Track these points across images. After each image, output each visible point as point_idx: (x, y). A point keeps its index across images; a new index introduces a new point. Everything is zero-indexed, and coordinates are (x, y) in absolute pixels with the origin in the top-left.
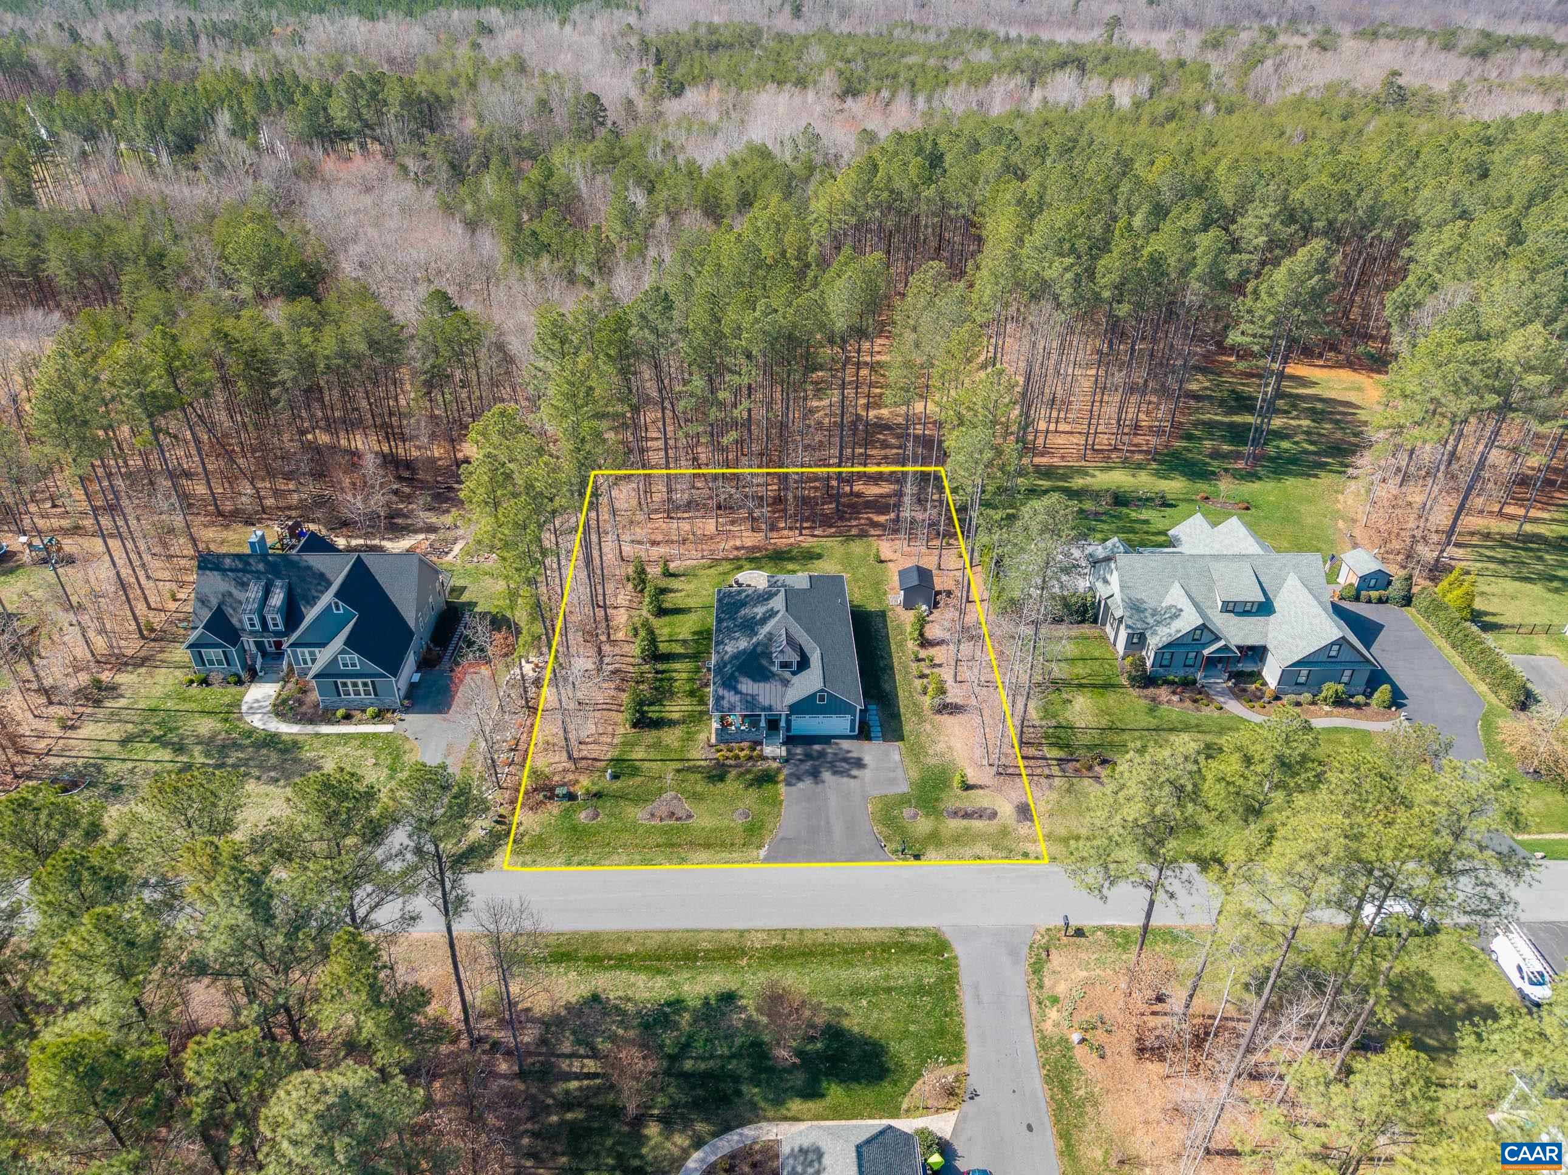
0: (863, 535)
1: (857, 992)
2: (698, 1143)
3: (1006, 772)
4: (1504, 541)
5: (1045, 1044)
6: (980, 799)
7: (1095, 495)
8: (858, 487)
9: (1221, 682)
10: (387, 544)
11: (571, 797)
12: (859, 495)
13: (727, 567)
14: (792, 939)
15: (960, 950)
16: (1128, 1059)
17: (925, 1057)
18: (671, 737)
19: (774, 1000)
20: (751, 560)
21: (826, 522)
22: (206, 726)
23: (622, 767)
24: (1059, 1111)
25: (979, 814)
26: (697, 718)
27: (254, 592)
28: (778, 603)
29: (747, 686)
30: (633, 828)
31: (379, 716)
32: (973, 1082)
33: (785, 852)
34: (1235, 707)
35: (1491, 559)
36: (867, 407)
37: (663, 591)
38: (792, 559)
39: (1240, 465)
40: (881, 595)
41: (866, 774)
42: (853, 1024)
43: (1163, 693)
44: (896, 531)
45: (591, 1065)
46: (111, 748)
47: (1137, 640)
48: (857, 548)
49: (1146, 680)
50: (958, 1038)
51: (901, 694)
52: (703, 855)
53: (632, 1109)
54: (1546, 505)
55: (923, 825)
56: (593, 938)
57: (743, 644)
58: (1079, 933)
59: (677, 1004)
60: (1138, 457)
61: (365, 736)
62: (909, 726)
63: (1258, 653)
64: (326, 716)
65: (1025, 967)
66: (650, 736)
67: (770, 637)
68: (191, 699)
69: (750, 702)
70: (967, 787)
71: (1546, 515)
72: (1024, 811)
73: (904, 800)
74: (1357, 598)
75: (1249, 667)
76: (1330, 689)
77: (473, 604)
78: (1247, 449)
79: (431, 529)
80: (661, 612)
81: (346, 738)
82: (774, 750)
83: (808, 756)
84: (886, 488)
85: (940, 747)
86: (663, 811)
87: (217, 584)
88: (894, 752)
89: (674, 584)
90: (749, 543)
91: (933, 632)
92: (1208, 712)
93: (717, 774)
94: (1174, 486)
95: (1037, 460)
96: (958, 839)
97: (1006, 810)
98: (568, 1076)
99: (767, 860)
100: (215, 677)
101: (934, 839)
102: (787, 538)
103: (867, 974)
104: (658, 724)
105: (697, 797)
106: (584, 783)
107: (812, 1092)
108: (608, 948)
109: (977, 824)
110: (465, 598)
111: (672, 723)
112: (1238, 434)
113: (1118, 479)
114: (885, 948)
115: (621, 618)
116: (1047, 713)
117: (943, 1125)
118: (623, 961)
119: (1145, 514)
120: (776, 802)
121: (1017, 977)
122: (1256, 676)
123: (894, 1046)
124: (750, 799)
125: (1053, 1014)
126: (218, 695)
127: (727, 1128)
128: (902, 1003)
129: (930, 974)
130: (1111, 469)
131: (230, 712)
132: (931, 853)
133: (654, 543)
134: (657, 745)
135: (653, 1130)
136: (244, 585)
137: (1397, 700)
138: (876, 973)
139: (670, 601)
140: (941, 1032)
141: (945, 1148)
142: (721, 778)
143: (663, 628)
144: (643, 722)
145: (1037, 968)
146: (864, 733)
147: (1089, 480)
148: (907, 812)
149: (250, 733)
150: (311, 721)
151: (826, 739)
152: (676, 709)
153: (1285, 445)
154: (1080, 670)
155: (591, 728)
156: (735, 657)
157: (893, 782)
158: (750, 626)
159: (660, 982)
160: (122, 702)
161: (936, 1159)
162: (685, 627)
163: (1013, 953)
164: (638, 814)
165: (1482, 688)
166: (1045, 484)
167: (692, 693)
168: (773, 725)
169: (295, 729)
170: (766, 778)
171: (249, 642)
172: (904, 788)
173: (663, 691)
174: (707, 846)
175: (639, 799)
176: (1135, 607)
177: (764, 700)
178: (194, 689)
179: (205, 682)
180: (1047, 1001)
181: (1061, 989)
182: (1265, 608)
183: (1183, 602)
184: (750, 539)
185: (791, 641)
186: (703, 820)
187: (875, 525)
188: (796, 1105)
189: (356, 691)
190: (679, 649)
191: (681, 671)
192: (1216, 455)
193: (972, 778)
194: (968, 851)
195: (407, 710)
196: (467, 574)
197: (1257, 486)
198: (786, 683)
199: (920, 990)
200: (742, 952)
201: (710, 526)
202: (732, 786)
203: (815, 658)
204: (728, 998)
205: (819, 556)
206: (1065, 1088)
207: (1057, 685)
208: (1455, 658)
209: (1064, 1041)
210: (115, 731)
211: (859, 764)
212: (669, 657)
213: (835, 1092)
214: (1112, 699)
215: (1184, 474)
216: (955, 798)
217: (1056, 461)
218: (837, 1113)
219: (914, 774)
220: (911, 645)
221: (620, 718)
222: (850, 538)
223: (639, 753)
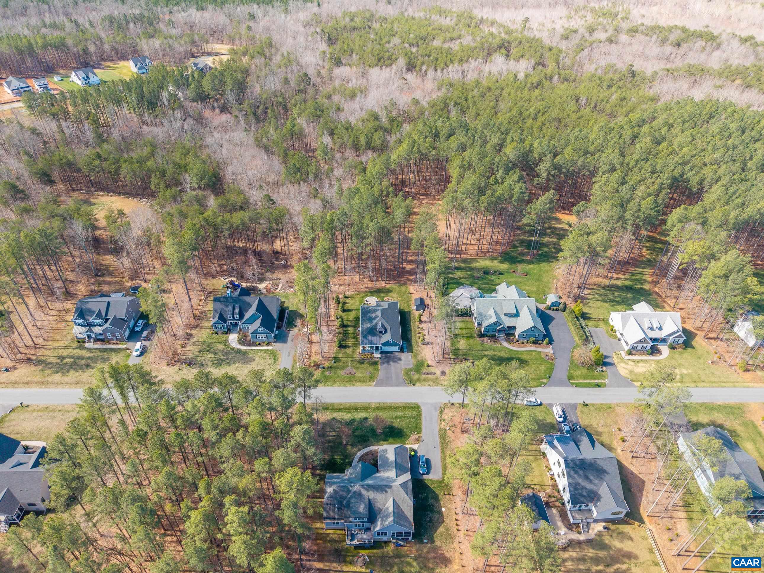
0: (405, 284)
1: (397, 418)
2: (360, 450)
3: (438, 362)
4: (604, 287)
5: (440, 430)
6: (431, 370)
7: (479, 270)
8: (404, 265)
9: (502, 336)
10: (258, 286)
11: (324, 368)
12: (404, 268)
13: (363, 295)
14: (381, 405)
15: (422, 408)
16: (460, 433)
17: (412, 431)
18: (349, 351)
19: (377, 419)
20: (371, 292)
21: (394, 279)
22: (220, 347)
23: (336, 360)
24: (442, 444)
25: (431, 374)
26: (356, 345)
27: (230, 308)
28: (379, 313)
29: (370, 338)
30: (340, 376)
31: (268, 344)
32: (423, 438)
33: (380, 384)
34: (505, 344)
35: (597, 294)
36: (409, 232)
37: (344, 303)
38: (383, 292)
39: (528, 258)
40: (409, 305)
41: (402, 362)
42: (396, 425)
43: (486, 339)
44: (415, 282)
45: (334, 433)
46: (197, 353)
47: (480, 324)
48: (403, 288)
49: (481, 335)
50: (420, 428)
51: (413, 338)
52: (359, 384)
53: (345, 443)
54: (624, 272)
55: (416, 376)
56: (332, 404)
57: (369, 325)
58: (452, 404)
59: (354, 420)
60: (495, 255)
61: (265, 350)
62: (414, 348)
63: (514, 328)
64: (253, 344)
65: (438, 412)
66: (343, 351)
67: (376, 324)
68: (213, 338)
69: (371, 343)
70: (428, 366)
71: (623, 277)
72: (443, 373)
73: (411, 370)
74: (550, 309)
75: (512, 332)
76: (531, 339)
77: (288, 308)
78: (531, 251)
79: (271, 280)
80: (344, 311)
81: (260, 350)
82: (377, 355)
83: (386, 357)
84: (412, 266)
85: (422, 355)
86: (348, 372)
87: (219, 306)
88: (410, 356)
89: (348, 301)
90: (370, 286)
91: (424, 318)
92: (498, 345)
93: (362, 362)
94: (504, 266)
95: (463, 256)
96: (425, 380)
97: (438, 372)
98: (329, 436)
99: (376, 385)
100: (220, 332)
101: (419, 380)
102: (382, 284)
103: (399, 414)
104: (345, 347)
105: (357, 368)
106: (327, 364)
107: (385, 440)
108: (336, 407)
109: (430, 376)
110: (285, 305)
111: (349, 347)
112: (529, 245)
113: (487, 263)
114: (404, 407)
115: (332, 313)
116: (452, 345)
117: (415, 447)
118: (340, 410)
119: (493, 278)
120: (378, 370)
121: (436, 414)
122: (513, 334)
123: (405, 430)
124: (371, 369)
125: (443, 423)
126: (221, 337)
127: (366, 447)
128: (408, 420)
129: (415, 414)
130: (485, 259)
131: (226, 343)
132: (418, 384)
133: (340, 285)
134: (345, 353)
135: (349, 447)
136: (227, 306)
137: (551, 342)
138: (401, 413)
139: (347, 306)
140: (416, 427)
141: (415, 451)
142: (363, 363)
143: (345, 316)
144: (342, 346)
145: (441, 413)
146: (402, 350)
147: (477, 264)
148: (412, 373)
149: (233, 349)
150: (249, 345)
151: (391, 352)
152: (350, 342)
153: (546, 249)
154: (464, 332)
155: (327, 348)
156: (367, 329)
157: (409, 364)
158: (371, 320)
159: (349, 415)
160: (195, 340)
161: (413, 453)
162: (351, 316)
163: (435, 409)
164: (342, 373)
165: (576, 338)
166: (463, 265)
167: (354, 338)
168: (377, 348)
169: (245, 348)
170: (375, 363)
171: (229, 322)
172: (412, 366)
173: (346, 336)
174: (360, 381)
175: (342, 368)
176: (480, 314)
177: (375, 342)
178: (214, 335)
179: (217, 333)
180: (442, 420)
181: (446, 418)
182: (517, 315)
183: (493, 314)
184: (370, 284)
185: (382, 325)
186: (359, 375)
187: (409, 280)
188: (382, 442)
189: (262, 337)
190: (350, 324)
191: (351, 330)
192: (522, 254)
193: (430, 363)
194: (427, 384)
195: (275, 342)
196: (285, 296)
197: (531, 266)
198: (381, 337)
199: (412, 417)
200: (369, 408)
201: (357, 279)
202: (365, 365)
203: (389, 330)
204: (366, 419)
205: (391, 291)
206: (444, 439)
207: (456, 336)
208: (572, 328)
209: (445, 429)
210: (195, 348)
211: (400, 359)
212: (347, 326)
213: (391, 440)
214: (471, 341)
215: (509, 261)
216: (425, 369)
217: (468, 256)
218: (391, 444)
219: (415, 362)
220: (417, 323)
221: (334, 345)
222: (401, 285)
223: (340, 356)
